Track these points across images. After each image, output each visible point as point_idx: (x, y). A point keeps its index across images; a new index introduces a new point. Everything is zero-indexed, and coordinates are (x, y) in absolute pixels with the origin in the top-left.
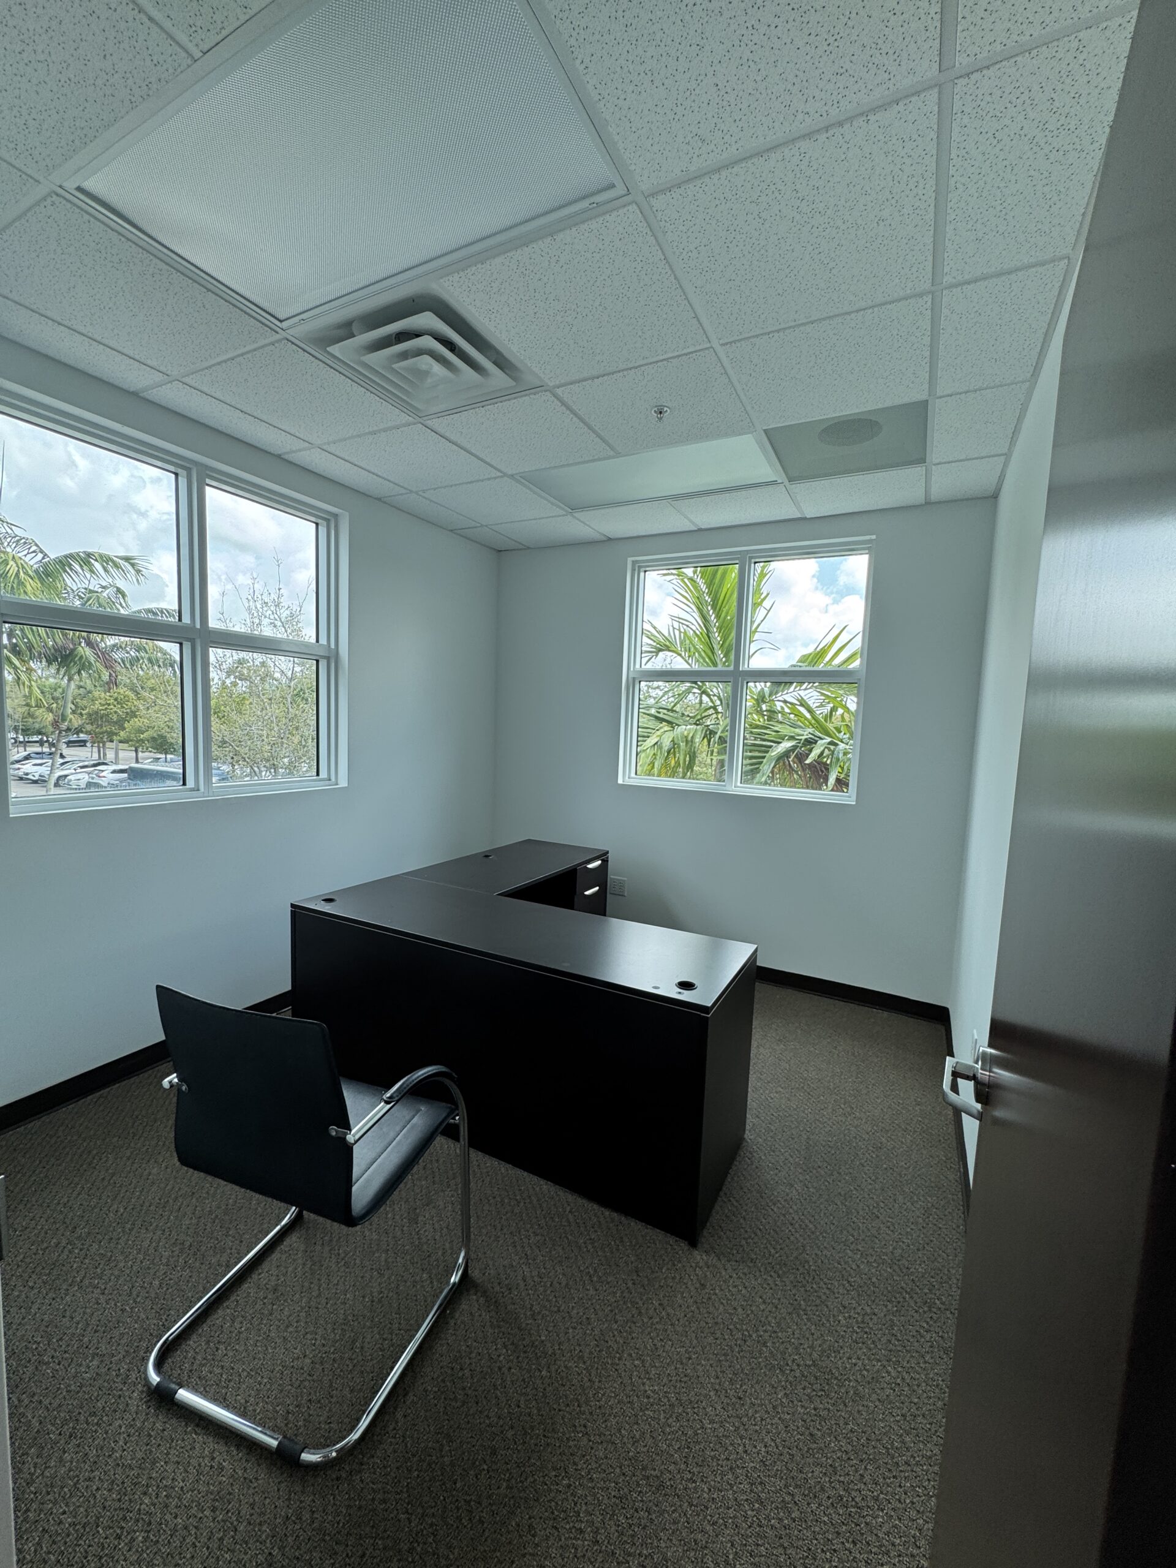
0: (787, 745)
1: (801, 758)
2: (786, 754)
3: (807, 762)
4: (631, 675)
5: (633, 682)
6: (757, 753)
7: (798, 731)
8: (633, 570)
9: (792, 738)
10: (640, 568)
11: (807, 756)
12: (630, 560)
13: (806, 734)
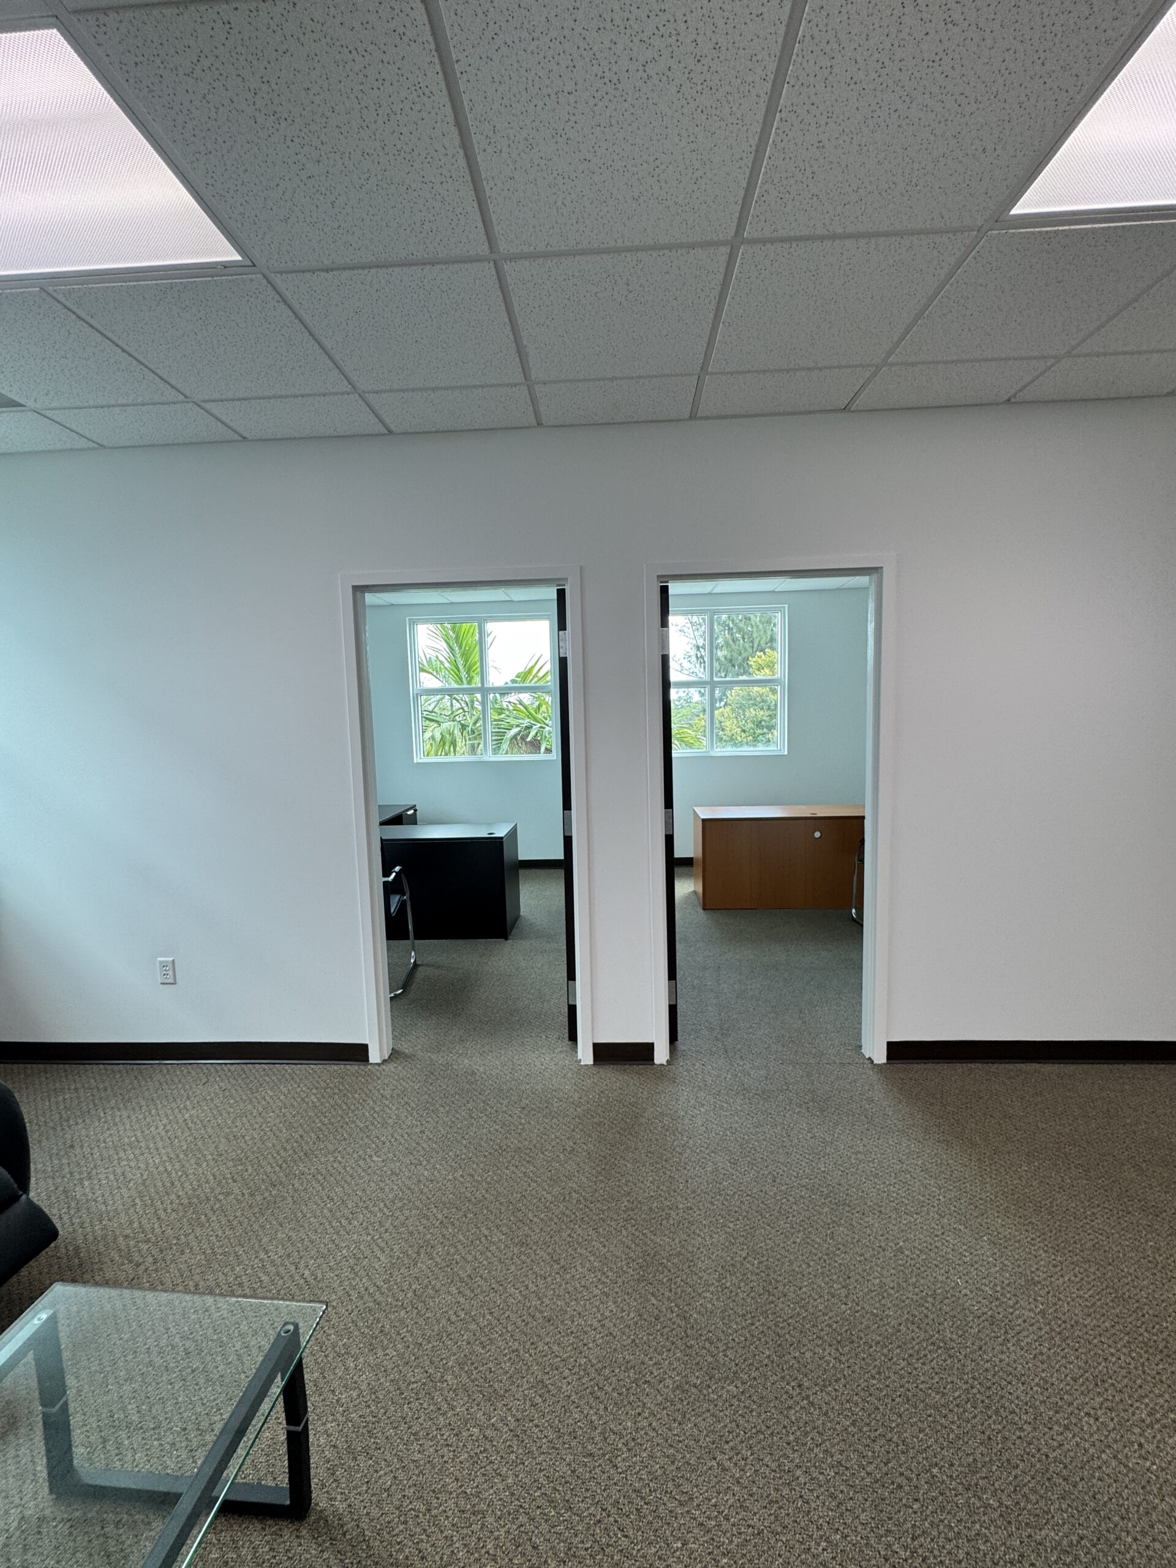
0: (515, 731)
1: (523, 738)
2: (515, 737)
3: (528, 740)
4: (415, 692)
5: (417, 696)
6: (500, 736)
7: (521, 721)
8: (410, 625)
9: (518, 726)
10: (413, 623)
11: (528, 736)
12: (407, 618)
13: (526, 722)
